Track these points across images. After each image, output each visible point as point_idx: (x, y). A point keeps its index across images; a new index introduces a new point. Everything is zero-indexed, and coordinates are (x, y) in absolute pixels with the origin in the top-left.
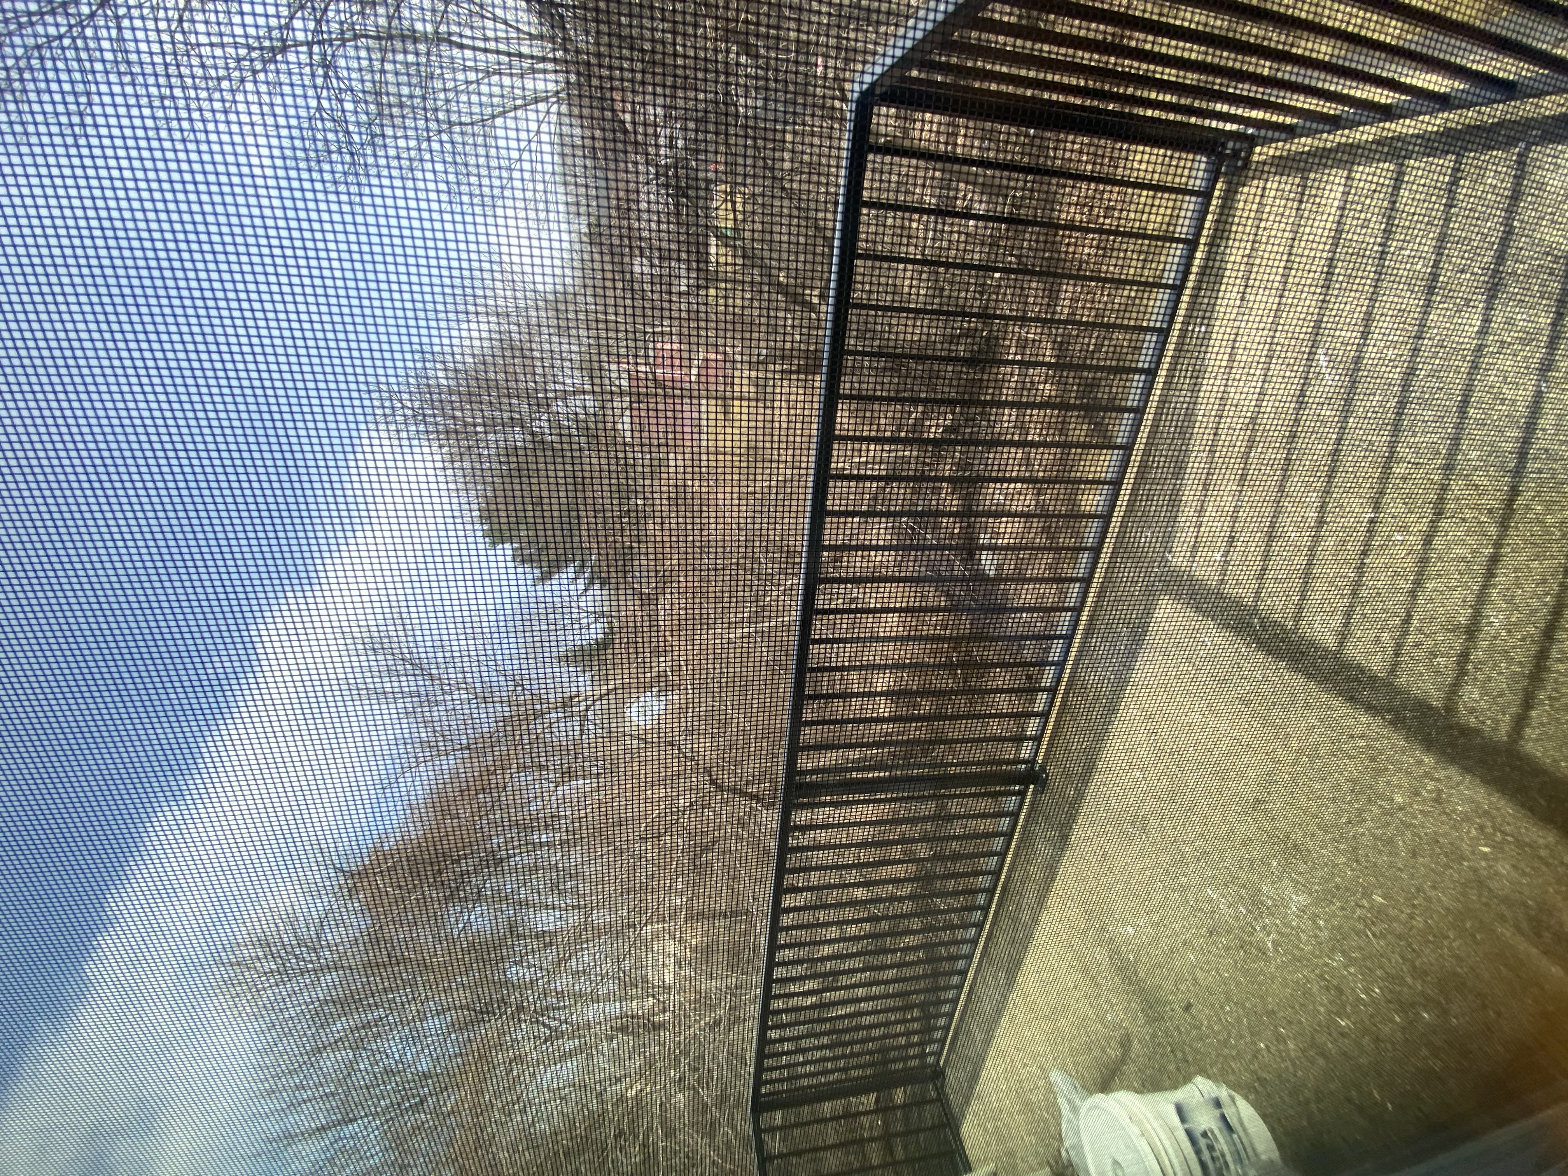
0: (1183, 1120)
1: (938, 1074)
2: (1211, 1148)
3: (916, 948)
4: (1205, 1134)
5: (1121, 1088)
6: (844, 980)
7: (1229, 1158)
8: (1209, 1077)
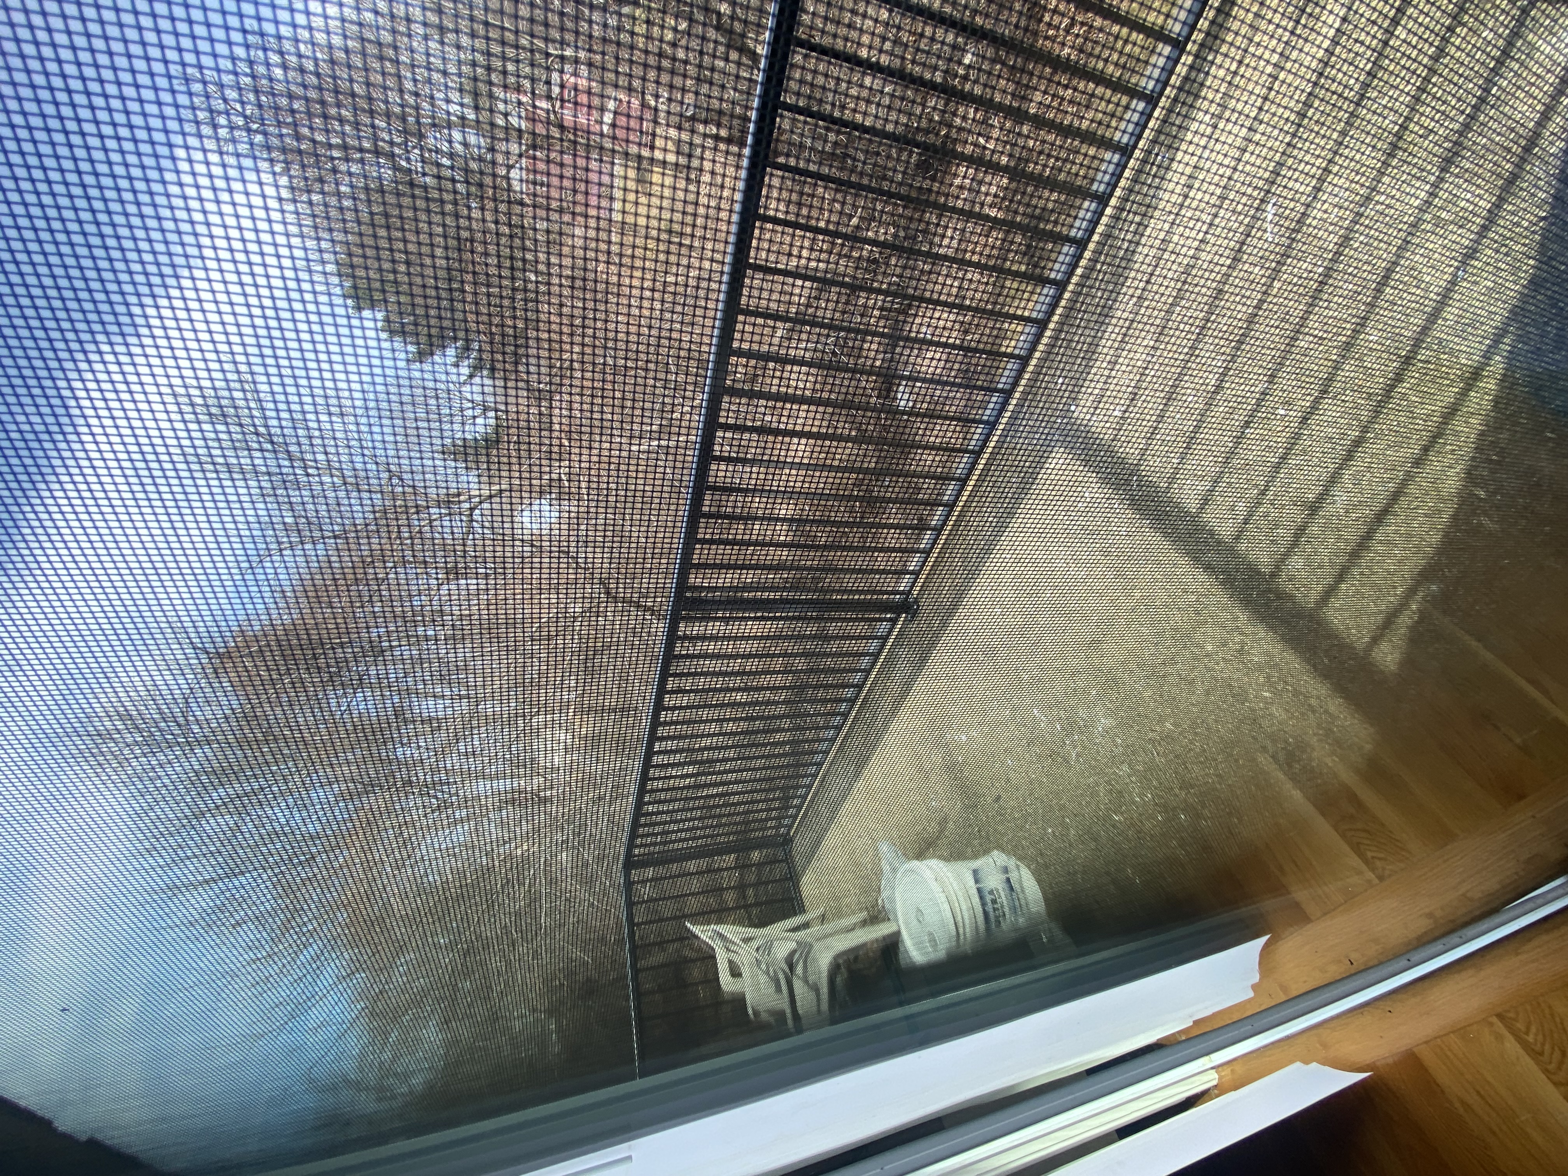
0: (977, 881)
1: (787, 841)
2: (994, 902)
3: (783, 744)
4: (991, 892)
5: (933, 856)
6: (718, 767)
7: (1006, 910)
8: (1003, 851)
